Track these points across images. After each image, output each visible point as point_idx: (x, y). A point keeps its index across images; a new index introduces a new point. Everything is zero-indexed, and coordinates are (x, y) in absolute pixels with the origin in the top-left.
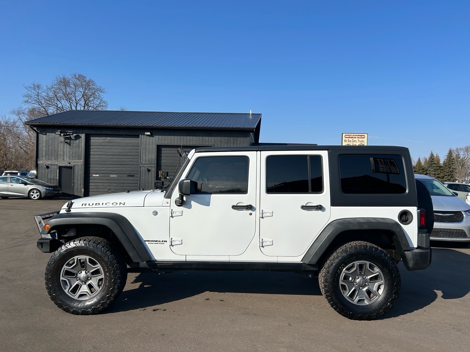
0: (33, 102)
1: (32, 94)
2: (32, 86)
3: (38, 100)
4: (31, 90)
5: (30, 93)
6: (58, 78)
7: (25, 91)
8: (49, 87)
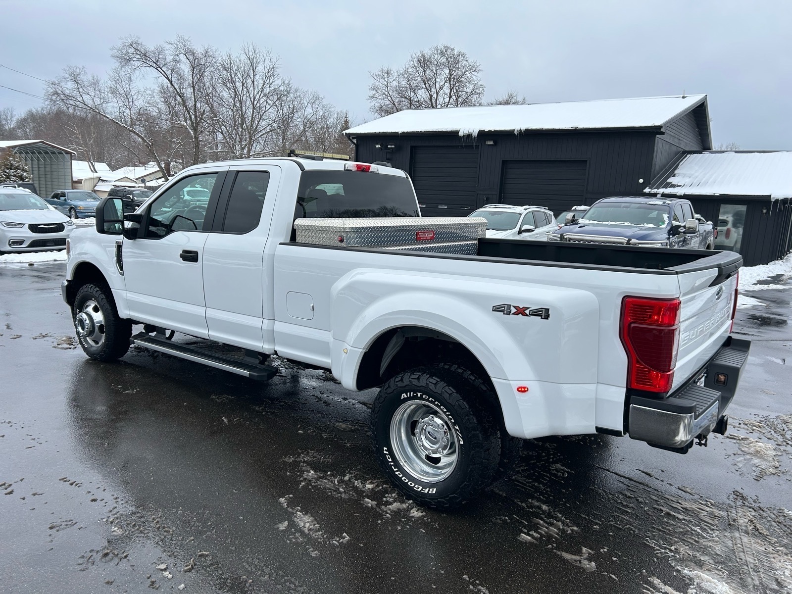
0: (380, 98)
1: (381, 85)
2: (380, 73)
3: (386, 93)
4: (378, 80)
5: (377, 83)
6: (414, 55)
7: (372, 82)
8: (401, 72)
